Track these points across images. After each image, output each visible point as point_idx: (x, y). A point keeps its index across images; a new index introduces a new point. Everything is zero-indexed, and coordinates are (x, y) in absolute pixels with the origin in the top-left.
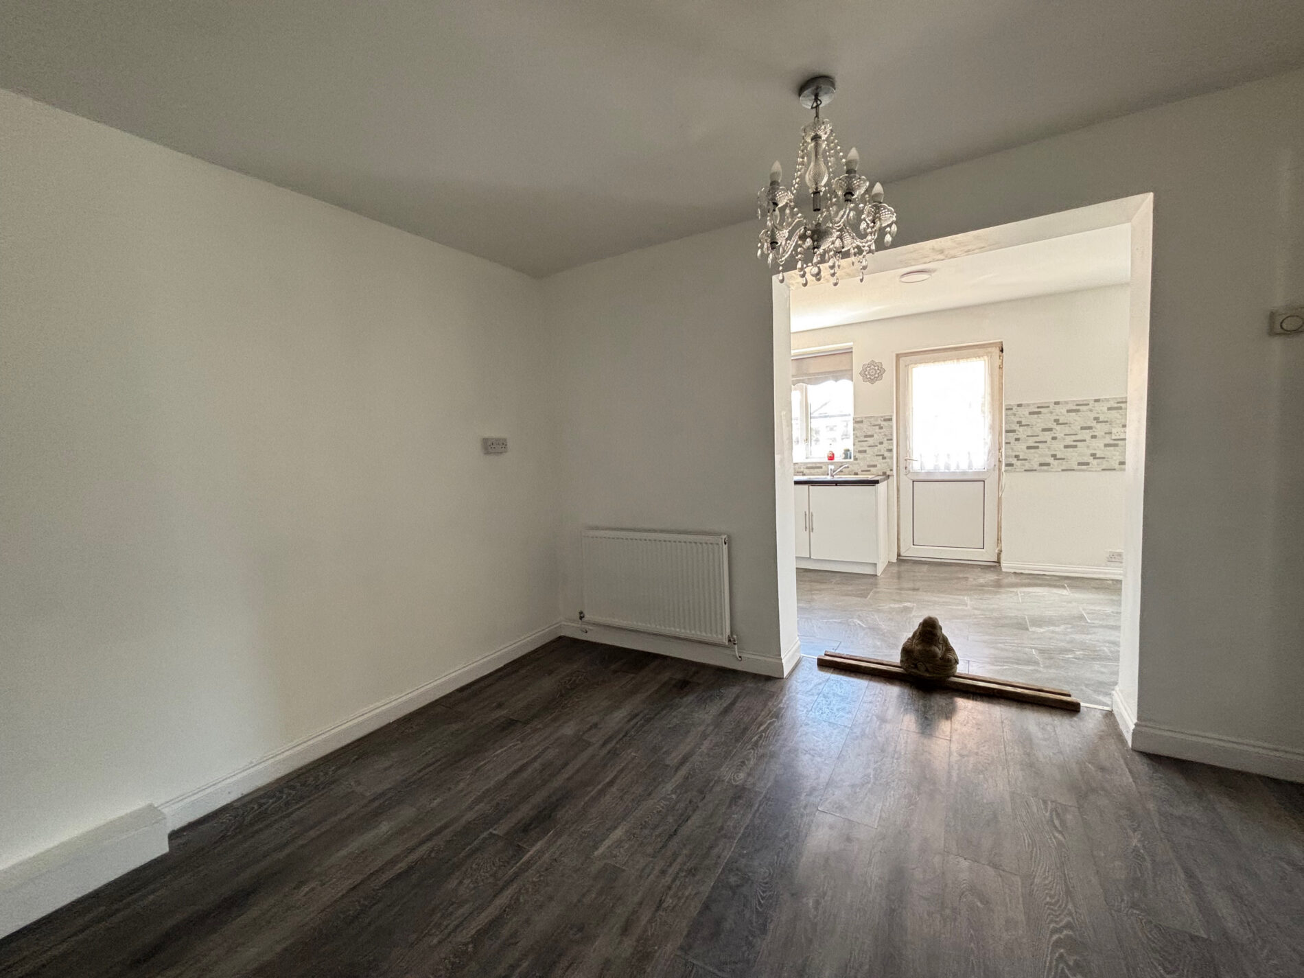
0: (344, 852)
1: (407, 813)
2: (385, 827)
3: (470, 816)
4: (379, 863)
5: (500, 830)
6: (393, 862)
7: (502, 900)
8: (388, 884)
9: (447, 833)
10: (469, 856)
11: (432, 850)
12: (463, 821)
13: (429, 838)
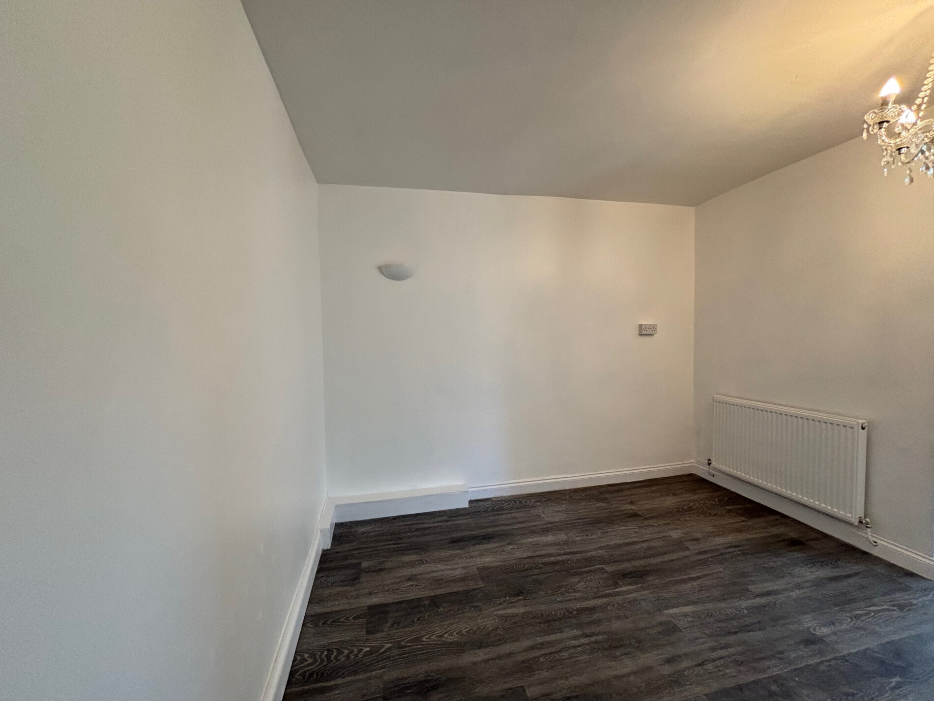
0: (530, 540)
1: (562, 537)
2: (550, 538)
3: (594, 553)
4: (543, 552)
5: (609, 568)
6: (550, 555)
7: (598, 602)
8: (546, 564)
9: (579, 556)
10: (587, 572)
11: (570, 559)
12: (589, 554)
13: (571, 553)
